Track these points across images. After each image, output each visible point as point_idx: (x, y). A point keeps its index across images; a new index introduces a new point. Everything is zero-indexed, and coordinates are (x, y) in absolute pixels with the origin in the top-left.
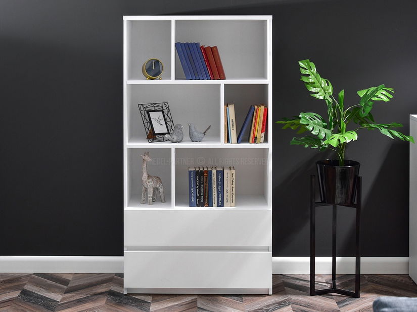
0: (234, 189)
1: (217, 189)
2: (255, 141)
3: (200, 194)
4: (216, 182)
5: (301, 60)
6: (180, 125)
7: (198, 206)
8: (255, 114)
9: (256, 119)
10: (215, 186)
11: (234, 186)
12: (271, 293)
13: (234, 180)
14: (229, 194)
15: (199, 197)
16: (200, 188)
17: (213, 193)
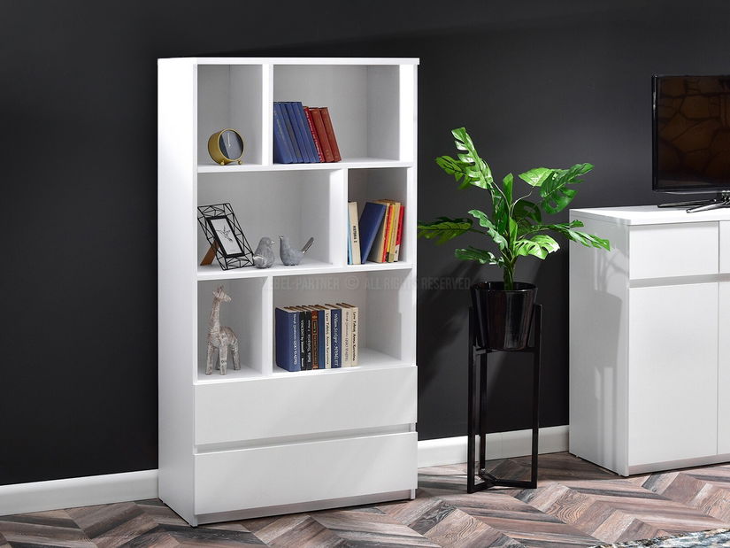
0: (356, 337)
1: (333, 340)
2: (387, 259)
3: (305, 349)
4: (330, 329)
5: (454, 128)
6: (268, 239)
7: (303, 369)
8: (387, 215)
9: (388, 223)
10: (328, 335)
11: (356, 333)
12: (413, 496)
13: (357, 324)
14: (350, 347)
15: (304, 356)
16: (305, 340)
17: (326, 347)
